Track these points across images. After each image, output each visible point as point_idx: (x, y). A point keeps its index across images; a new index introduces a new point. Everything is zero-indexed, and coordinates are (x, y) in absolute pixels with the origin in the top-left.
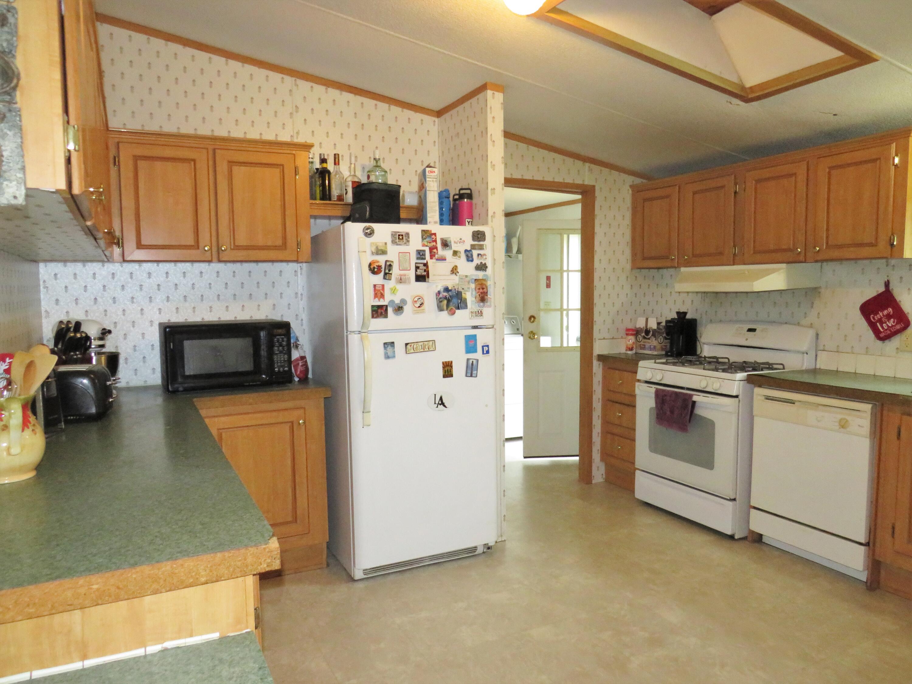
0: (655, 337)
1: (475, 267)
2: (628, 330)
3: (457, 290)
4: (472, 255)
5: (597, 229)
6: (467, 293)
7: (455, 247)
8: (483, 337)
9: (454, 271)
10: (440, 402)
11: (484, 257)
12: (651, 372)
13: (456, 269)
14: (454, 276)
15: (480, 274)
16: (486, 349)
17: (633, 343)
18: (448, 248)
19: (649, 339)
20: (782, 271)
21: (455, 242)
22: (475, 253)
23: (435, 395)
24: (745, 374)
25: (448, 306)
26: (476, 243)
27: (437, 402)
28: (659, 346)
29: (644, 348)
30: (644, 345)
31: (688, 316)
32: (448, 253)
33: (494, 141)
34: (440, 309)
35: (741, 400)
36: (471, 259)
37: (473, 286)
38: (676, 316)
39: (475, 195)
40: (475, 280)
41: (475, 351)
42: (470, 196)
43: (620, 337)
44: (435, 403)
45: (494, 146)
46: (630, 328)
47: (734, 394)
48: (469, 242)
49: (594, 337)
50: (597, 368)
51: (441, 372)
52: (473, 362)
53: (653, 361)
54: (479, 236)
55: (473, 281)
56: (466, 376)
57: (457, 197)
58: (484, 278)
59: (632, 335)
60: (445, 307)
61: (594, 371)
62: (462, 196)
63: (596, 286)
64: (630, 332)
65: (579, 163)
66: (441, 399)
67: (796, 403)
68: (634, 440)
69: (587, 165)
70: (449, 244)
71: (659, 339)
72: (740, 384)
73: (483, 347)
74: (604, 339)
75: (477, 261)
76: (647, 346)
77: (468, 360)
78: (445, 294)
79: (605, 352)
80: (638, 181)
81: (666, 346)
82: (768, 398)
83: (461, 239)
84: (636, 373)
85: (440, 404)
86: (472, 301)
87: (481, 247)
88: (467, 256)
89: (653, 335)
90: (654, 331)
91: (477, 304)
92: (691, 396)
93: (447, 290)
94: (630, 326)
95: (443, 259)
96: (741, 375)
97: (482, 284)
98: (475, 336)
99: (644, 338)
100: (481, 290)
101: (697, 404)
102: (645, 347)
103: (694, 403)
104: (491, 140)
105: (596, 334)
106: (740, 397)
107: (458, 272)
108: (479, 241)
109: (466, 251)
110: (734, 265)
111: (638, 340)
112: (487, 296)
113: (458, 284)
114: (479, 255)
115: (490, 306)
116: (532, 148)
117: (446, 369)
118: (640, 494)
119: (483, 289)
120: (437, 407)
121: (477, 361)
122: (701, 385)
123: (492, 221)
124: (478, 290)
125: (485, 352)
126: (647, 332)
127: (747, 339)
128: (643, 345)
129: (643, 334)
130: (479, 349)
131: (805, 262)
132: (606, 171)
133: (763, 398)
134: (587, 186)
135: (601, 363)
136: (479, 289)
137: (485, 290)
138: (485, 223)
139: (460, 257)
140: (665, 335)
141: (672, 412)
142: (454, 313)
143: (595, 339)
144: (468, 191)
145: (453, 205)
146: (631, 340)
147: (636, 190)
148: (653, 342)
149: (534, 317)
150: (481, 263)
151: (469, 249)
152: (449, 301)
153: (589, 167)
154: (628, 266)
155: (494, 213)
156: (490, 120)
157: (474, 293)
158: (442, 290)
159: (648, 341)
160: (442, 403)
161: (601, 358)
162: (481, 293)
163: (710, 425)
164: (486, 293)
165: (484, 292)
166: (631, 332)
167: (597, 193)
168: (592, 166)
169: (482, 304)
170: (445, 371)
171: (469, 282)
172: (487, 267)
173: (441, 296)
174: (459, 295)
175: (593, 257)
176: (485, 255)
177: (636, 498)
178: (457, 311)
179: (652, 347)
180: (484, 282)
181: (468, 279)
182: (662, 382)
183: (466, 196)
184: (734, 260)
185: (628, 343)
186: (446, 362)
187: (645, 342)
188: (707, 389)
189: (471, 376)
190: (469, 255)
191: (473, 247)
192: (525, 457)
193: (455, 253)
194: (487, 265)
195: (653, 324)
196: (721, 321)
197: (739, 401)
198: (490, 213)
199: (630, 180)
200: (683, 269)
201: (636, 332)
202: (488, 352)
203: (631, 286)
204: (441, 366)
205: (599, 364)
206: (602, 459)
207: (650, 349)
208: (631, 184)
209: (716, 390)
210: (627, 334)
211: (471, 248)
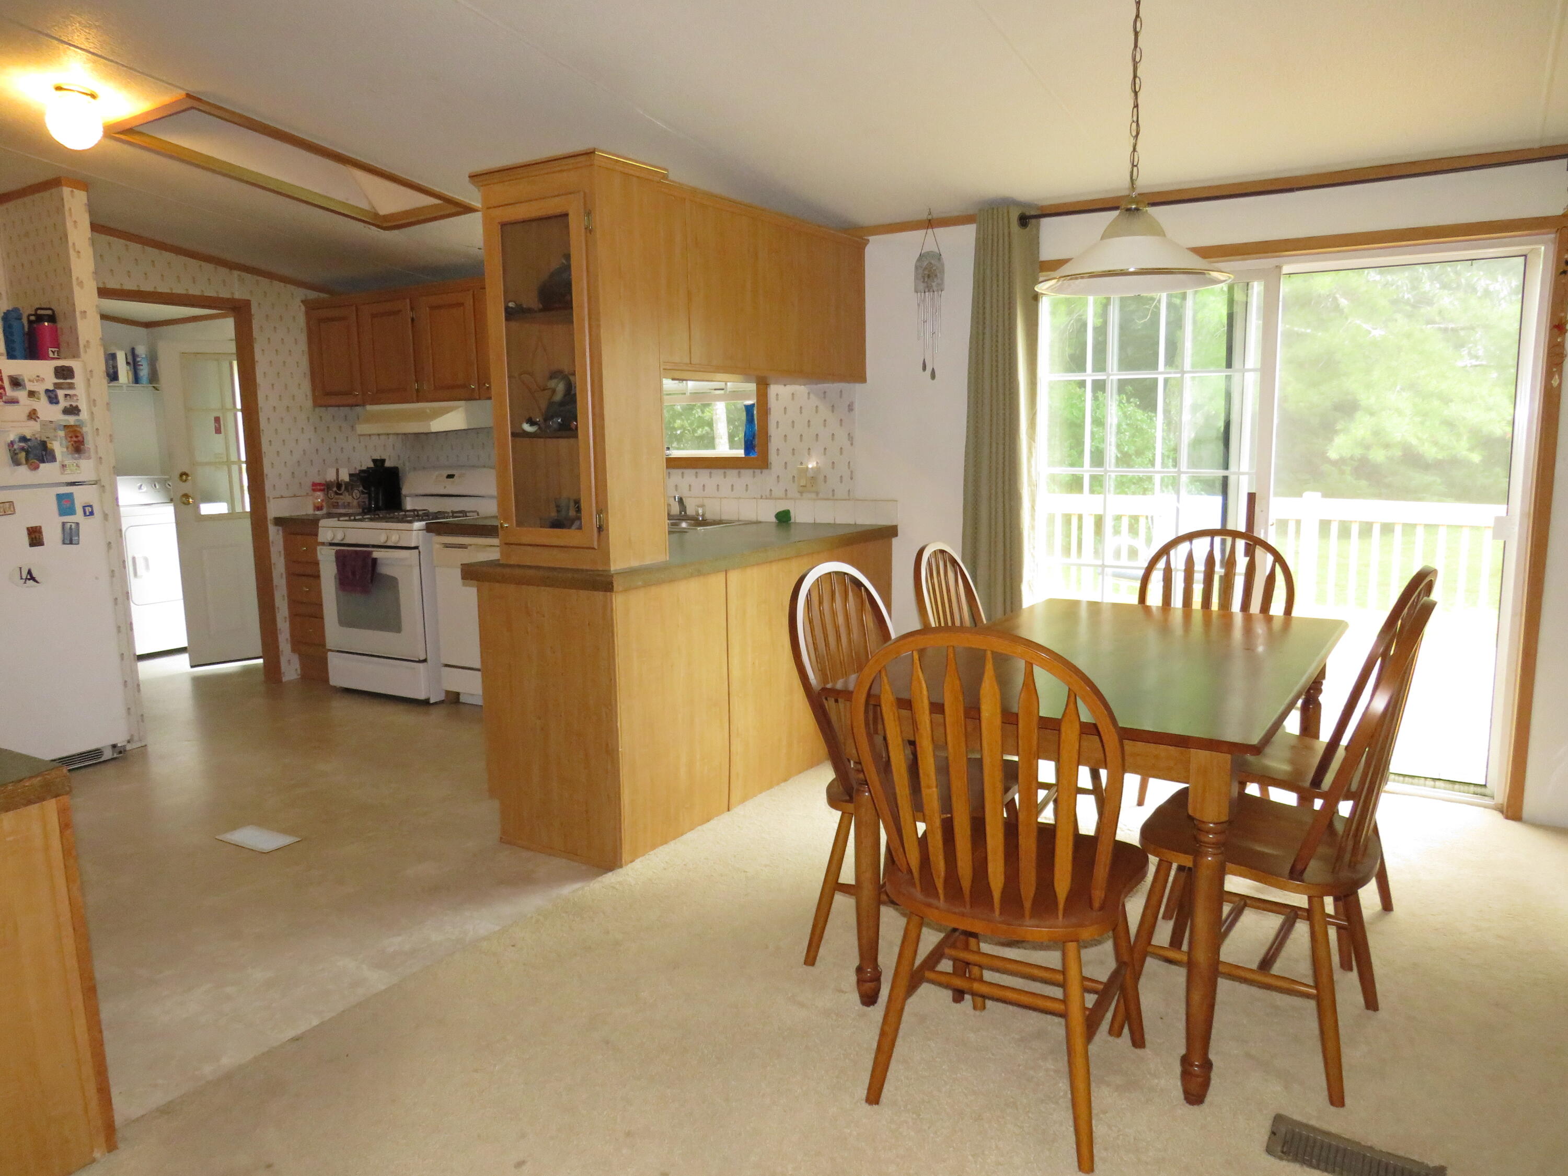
0: (348, 491)
1: (63, 412)
2: (314, 484)
3: (39, 439)
4: (56, 396)
5: (258, 356)
6: (54, 442)
7: (30, 386)
8: (81, 496)
9: (33, 415)
10: (29, 577)
11: (75, 398)
12: (332, 531)
13: (34, 414)
14: (32, 423)
15: (71, 420)
16: (88, 510)
17: (322, 501)
18: (20, 388)
19: (341, 494)
20: (460, 409)
21: (30, 381)
22: (61, 393)
23: (21, 568)
24: (424, 523)
25: (27, 460)
26: (61, 381)
27: (24, 577)
28: (355, 503)
29: (336, 506)
30: (338, 503)
31: (387, 464)
32: (21, 395)
33: (79, 252)
34: (17, 463)
35: (421, 551)
36: (54, 401)
37: (62, 433)
38: (371, 465)
39: (59, 317)
40: (65, 426)
41: (72, 511)
42: (52, 318)
43: (305, 494)
44: (22, 579)
45: (79, 257)
46: (318, 482)
47: (413, 545)
48: (50, 381)
49: (267, 494)
50: (275, 535)
51: (25, 540)
52: (71, 526)
53: (336, 519)
54: (64, 373)
55: (62, 427)
56: (64, 543)
57: (32, 318)
58: (77, 423)
59: (320, 490)
60: (23, 461)
61: (271, 538)
62: (40, 319)
63: (263, 430)
64: (316, 487)
65: (223, 271)
66: (29, 572)
67: (469, 548)
68: (322, 618)
69: (236, 273)
70: (22, 383)
71: (354, 494)
72: (418, 533)
73: (84, 507)
74: (282, 497)
75: (63, 403)
76: (340, 504)
77: (64, 524)
78: (22, 444)
79: (285, 514)
80: (312, 295)
81: (364, 502)
82: (447, 546)
83: (38, 376)
84: (316, 535)
85: (29, 579)
86: (62, 452)
87: (71, 386)
88: (49, 398)
89: (346, 489)
90: (347, 484)
91: (70, 456)
92: (370, 553)
93: (23, 439)
94: (317, 481)
95: (14, 401)
96: (418, 525)
97: (75, 431)
98: (72, 494)
99: (336, 493)
100: (75, 439)
101: (379, 561)
102: (338, 505)
103: (375, 561)
104: (75, 250)
105: (269, 492)
106: (420, 548)
107: (38, 418)
108: (65, 379)
109: (47, 391)
110: (418, 402)
111: (329, 496)
112: (83, 445)
113: (40, 432)
114: (66, 395)
115: (89, 458)
116: (149, 249)
117: (33, 536)
118: (336, 679)
119: (77, 437)
120: (25, 583)
121: (78, 524)
122: (381, 539)
123: (86, 352)
124: (69, 439)
125: (88, 514)
126: (339, 486)
127: (445, 487)
128: (336, 502)
129: (335, 489)
130: (79, 511)
131: (480, 399)
132: (264, 281)
133: (441, 546)
134: (239, 300)
135: (280, 528)
136: (71, 437)
137: (80, 438)
138: (76, 356)
139: (39, 399)
140: (361, 488)
141: (354, 573)
142: (37, 468)
143: (269, 497)
144: (49, 312)
145: (29, 328)
146: (320, 497)
147: (311, 307)
148: (346, 498)
149: (187, 475)
150: (71, 405)
151: (51, 388)
152: (27, 452)
153: (239, 276)
154: (309, 403)
155: (88, 342)
156: (69, 225)
157: (64, 442)
158: (17, 440)
159: (341, 496)
160: (31, 577)
161: (279, 521)
162: (75, 442)
163: (392, 583)
164: (82, 442)
165: (79, 441)
166: (318, 487)
167: (254, 309)
168: (244, 275)
169: (76, 455)
170: (32, 538)
171: (55, 430)
172: (79, 411)
173: (15, 447)
174: (44, 445)
175: (256, 395)
176: (75, 395)
177: (332, 686)
178: (42, 465)
179: (346, 504)
180: (78, 429)
181: (53, 425)
182: (344, 542)
183: (46, 318)
184: (417, 396)
185: (316, 501)
186: (32, 527)
187: (336, 499)
188: (389, 544)
189: (71, 543)
190: (53, 396)
191: (58, 386)
192: (192, 667)
193: (32, 394)
194: (80, 408)
195: (345, 477)
196: (424, 468)
197: (419, 552)
198: (82, 343)
199: (301, 293)
200: (369, 407)
201: (326, 487)
202: (92, 513)
203: (315, 428)
204: (25, 532)
205: (278, 530)
206: (294, 650)
207: (344, 507)
208: (303, 298)
209: (396, 543)
210: (314, 490)
211: (55, 388)
